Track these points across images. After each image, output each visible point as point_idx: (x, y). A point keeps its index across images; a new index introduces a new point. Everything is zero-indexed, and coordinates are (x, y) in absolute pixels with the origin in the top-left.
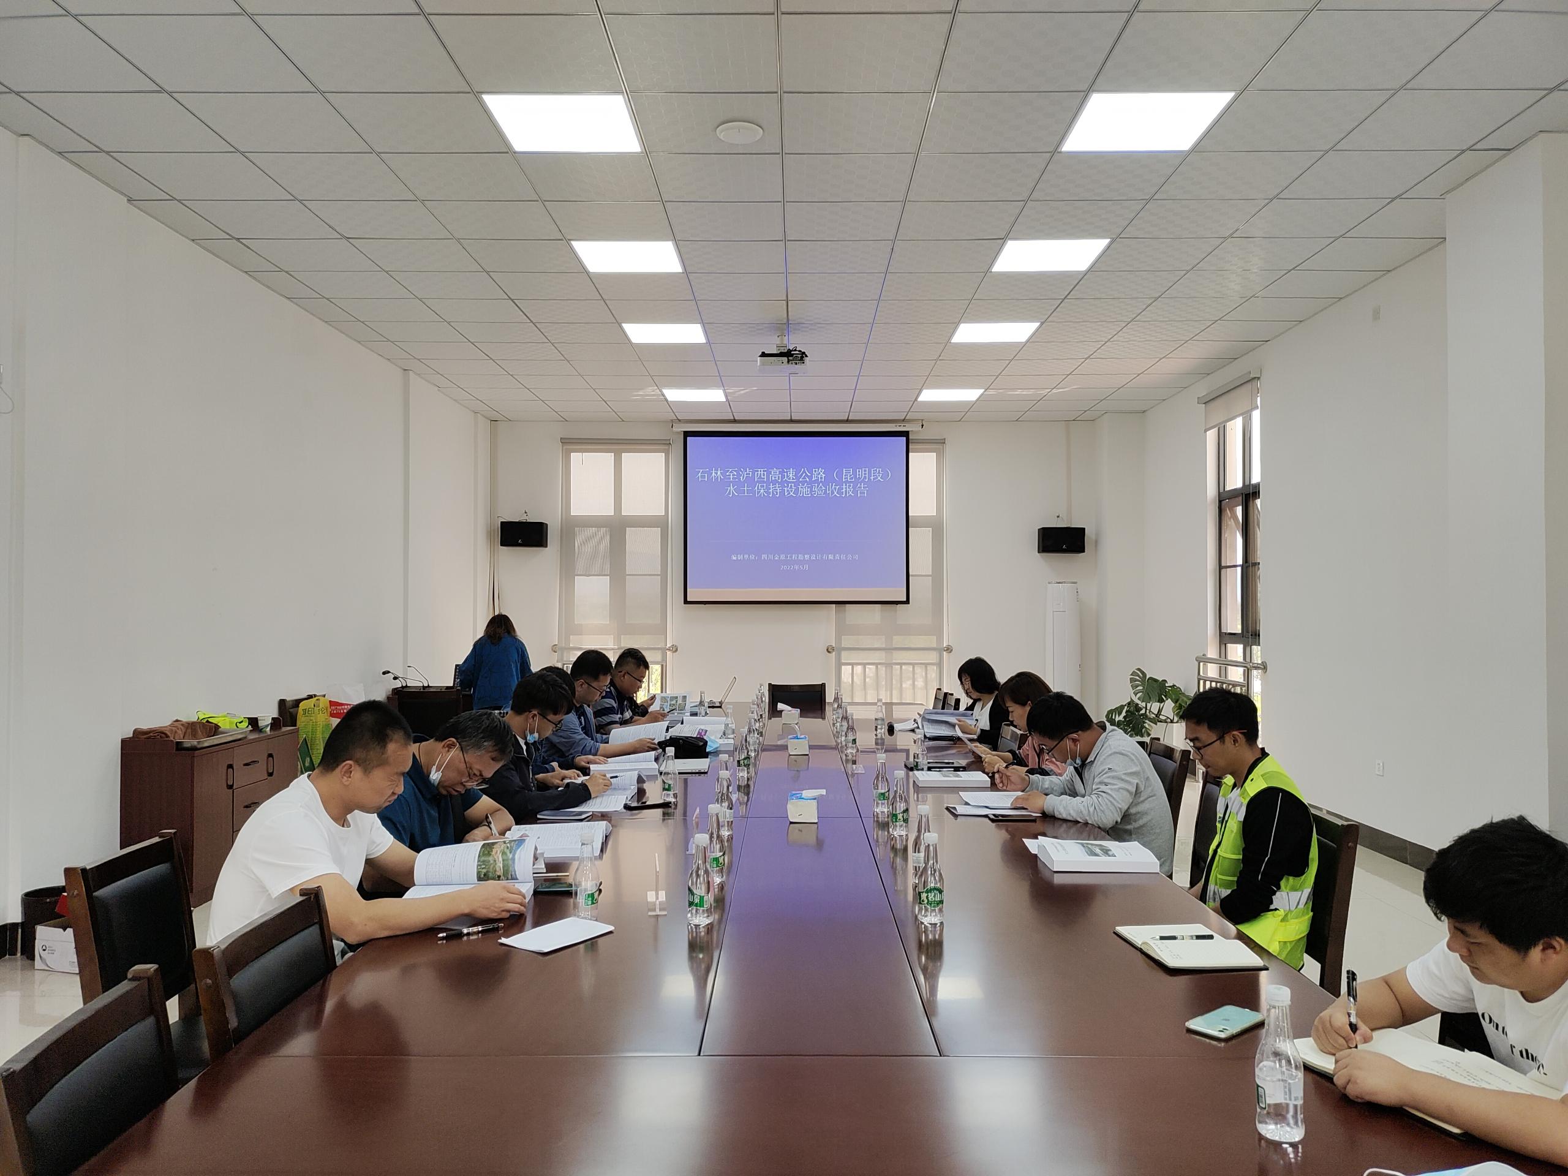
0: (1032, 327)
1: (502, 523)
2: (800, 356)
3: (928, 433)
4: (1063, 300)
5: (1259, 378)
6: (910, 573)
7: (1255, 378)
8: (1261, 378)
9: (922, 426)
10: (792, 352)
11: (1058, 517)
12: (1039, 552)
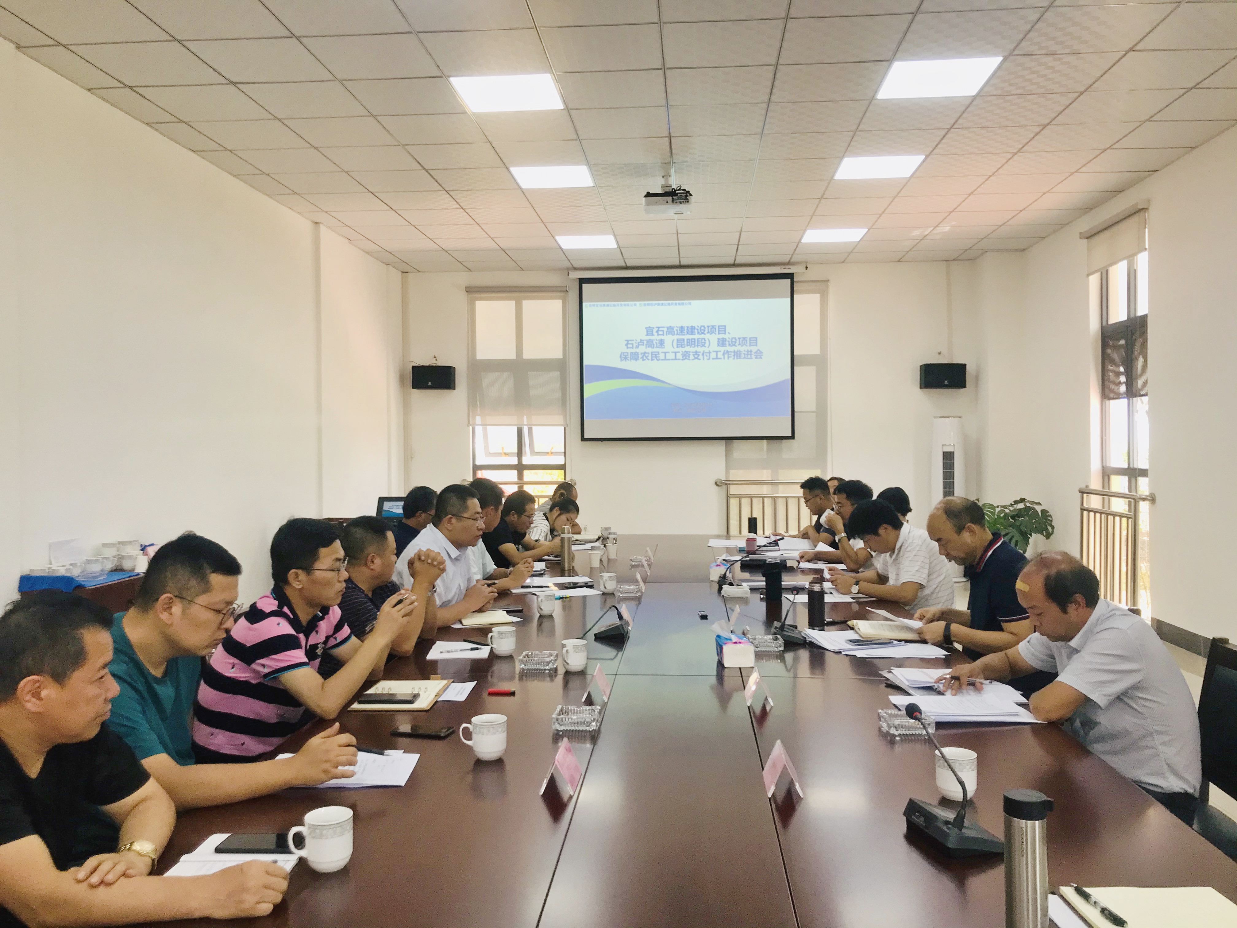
0: (917, 160)
1: (413, 367)
2: (684, 195)
3: (813, 274)
4: (949, 130)
5: (1147, 209)
6: (796, 409)
7: (1143, 209)
8: (1150, 208)
9: (807, 268)
10: (677, 192)
11: (940, 353)
12: (921, 388)
